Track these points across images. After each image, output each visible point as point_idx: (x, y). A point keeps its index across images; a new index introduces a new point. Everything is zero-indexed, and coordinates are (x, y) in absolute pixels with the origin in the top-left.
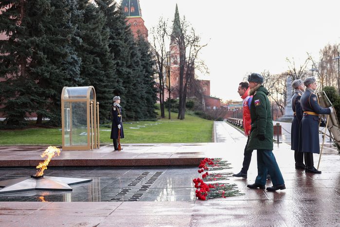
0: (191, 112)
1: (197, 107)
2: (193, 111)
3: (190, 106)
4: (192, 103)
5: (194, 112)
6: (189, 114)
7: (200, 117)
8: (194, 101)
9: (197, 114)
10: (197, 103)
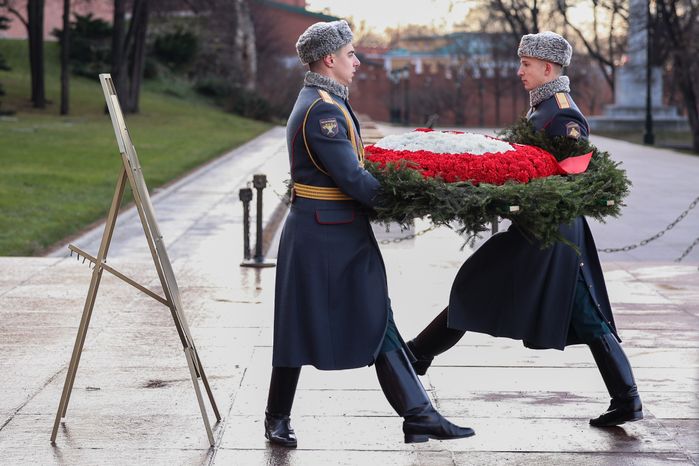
0: (183, 84)
1: (210, 59)
2: (191, 75)
3: (178, 53)
4: (189, 41)
5: (193, 83)
6: (170, 93)
7: (219, 105)
8: (197, 31)
9: (206, 92)
10: (209, 41)
